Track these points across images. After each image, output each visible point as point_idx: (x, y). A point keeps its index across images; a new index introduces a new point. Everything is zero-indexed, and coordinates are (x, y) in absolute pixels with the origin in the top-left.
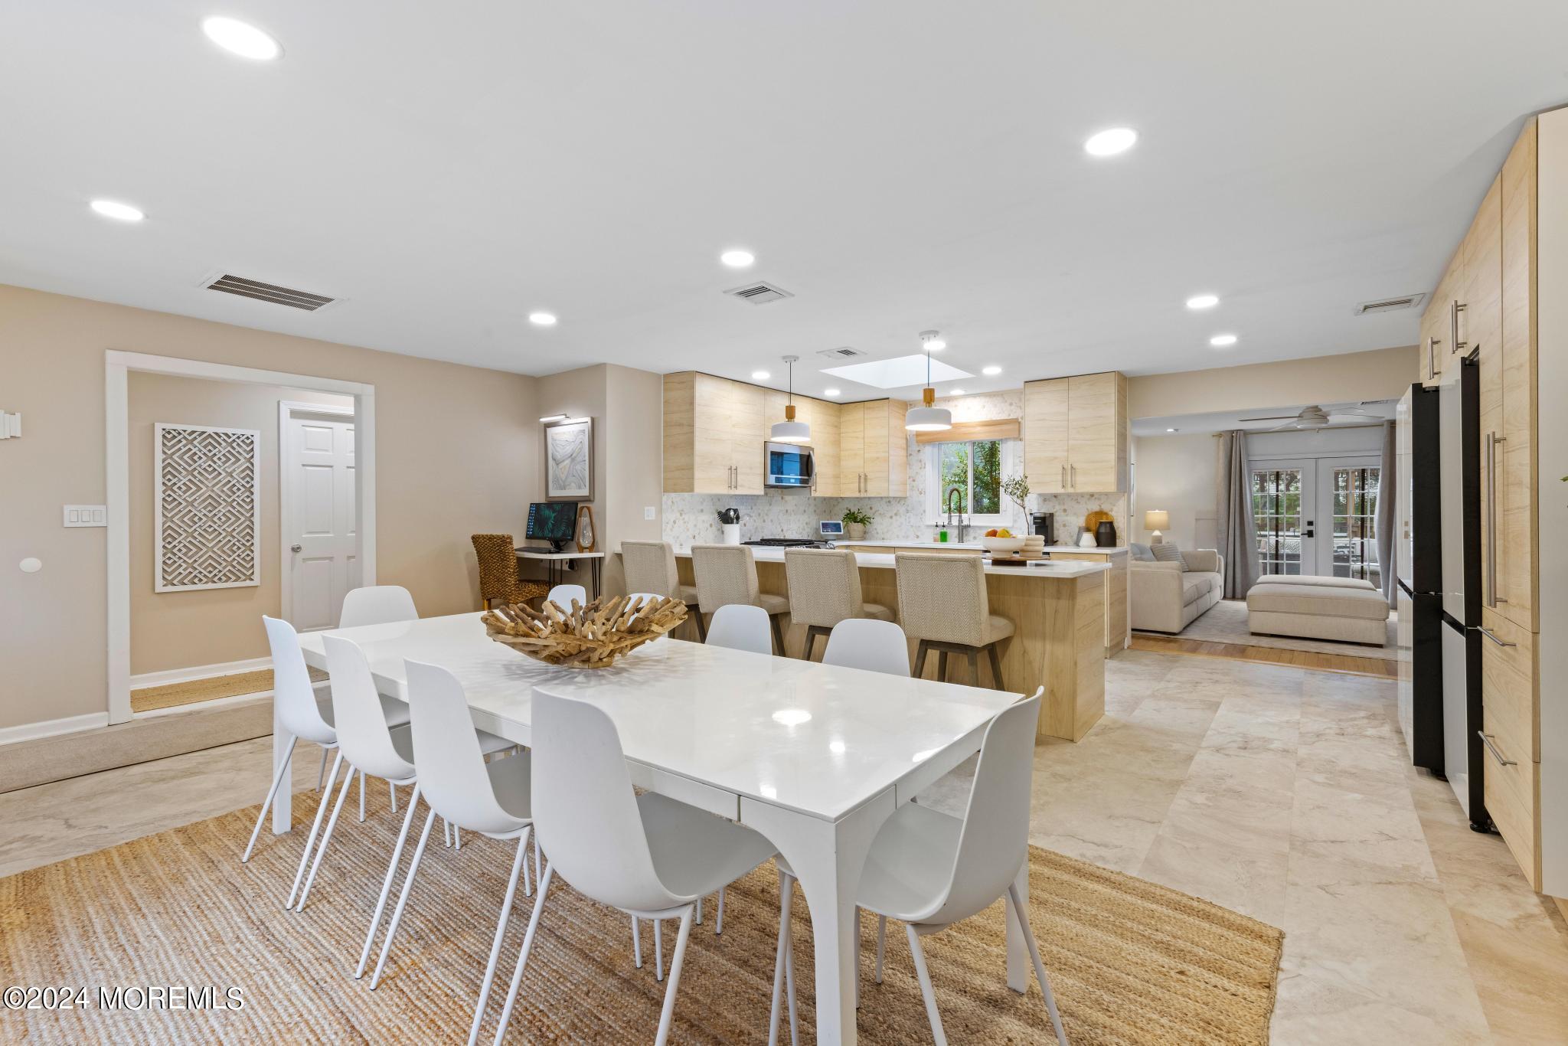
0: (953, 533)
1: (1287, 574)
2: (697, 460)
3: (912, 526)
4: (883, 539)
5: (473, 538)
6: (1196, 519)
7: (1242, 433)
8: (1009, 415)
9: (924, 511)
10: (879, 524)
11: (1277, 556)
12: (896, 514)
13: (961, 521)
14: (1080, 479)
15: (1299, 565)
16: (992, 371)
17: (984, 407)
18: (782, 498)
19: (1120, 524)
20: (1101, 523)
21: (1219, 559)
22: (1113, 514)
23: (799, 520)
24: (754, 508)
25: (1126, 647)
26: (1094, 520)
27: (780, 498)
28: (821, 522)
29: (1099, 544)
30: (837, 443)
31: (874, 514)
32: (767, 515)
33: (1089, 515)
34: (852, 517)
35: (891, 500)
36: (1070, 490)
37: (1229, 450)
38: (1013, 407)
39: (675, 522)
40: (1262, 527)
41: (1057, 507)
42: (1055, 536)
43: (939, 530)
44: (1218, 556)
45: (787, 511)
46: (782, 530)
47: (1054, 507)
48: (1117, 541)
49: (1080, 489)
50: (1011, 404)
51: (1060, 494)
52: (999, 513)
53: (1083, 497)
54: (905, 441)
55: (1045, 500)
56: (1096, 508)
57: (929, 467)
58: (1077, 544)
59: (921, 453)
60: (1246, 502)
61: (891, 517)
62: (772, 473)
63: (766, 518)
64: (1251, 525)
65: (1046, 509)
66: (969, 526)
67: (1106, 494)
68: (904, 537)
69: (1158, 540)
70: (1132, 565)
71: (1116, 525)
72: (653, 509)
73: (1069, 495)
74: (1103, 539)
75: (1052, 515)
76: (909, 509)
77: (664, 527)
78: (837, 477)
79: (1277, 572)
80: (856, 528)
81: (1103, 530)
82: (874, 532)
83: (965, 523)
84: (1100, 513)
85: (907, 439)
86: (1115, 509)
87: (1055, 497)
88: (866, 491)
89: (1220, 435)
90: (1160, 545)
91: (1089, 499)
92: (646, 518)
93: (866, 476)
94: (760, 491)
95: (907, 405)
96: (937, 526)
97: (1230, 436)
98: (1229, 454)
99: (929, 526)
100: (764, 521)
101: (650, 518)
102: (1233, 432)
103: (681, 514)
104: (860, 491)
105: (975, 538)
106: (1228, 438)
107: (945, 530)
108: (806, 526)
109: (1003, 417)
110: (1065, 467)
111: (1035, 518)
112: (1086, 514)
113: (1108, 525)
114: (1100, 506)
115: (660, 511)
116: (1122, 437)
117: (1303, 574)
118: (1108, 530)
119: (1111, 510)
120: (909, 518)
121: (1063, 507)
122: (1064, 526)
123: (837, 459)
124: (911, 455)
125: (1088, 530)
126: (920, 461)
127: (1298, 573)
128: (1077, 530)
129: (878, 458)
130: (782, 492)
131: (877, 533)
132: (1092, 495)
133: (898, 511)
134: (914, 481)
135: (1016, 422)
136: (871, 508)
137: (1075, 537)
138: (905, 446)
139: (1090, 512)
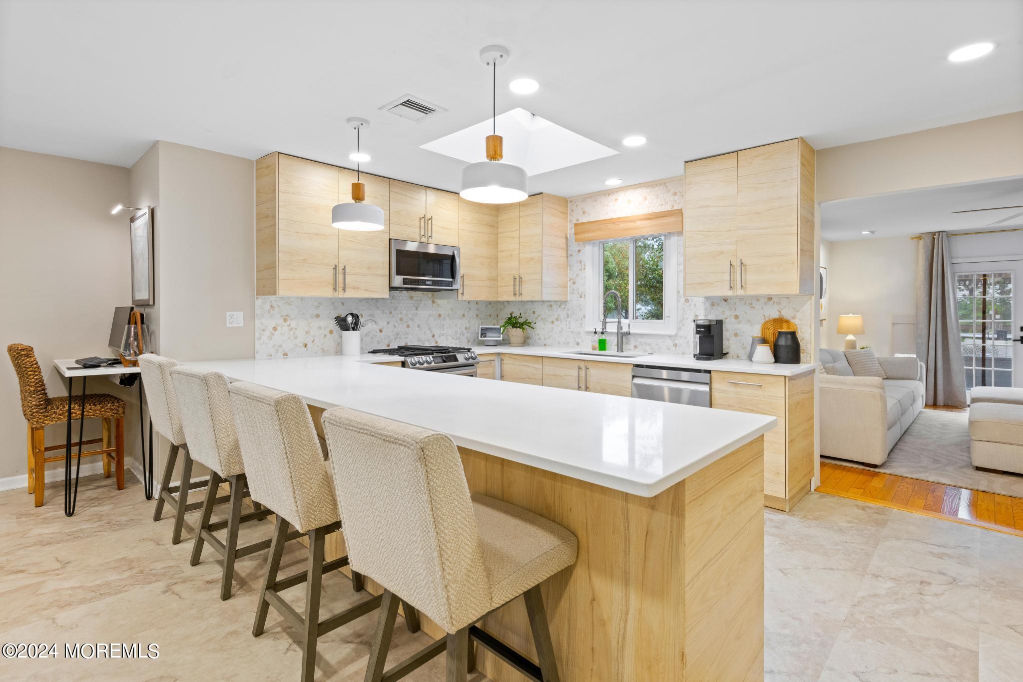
0: (612, 341)
1: (996, 385)
2: (281, 257)
3: (572, 332)
4: (545, 345)
5: (10, 349)
6: (893, 324)
7: (944, 234)
8: (673, 206)
9: (584, 317)
10: (541, 329)
11: (984, 361)
12: (557, 319)
13: (620, 327)
14: (751, 277)
15: (1010, 372)
16: (634, 141)
17: (646, 199)
18: (433, 302)
19: (805, 336)
20: (780, 333)
21: (921, 366)
22: (796, 321)
23: (456, 325)
24: (394, 312)
25: (812, 490)
26: (772, 328)
27: (430, 302)
28: (481, 327)
29: (777, 360)
30: (494, 243)
31: (536, 319)
32: (412, 319)
33: (766, 322)
34: (513, 322)
35: (552, 303)
36: (740, 292)
37: (930, 252)
38: (676, 198)
39: (275, 329)
40: (967, 329)
41: (728, 313)
42: (724, 347)
43: (597, 337)
44: (919, 363)
45: (440, 316)
46: (433, 336)
47: (723, 313)
48: (802, 355)
49: (751, 291)
50: (675, 194)
51: (732, 297)
52: (662, 319)
53: (758, 300)
54: (564, 240)
55: (713, 305)
56: (776, 315)
57: (589, 268)
58: (750, 357)
59: (581, 254)
60: (950, 304)
61: (553, 322)
62: (398, 273)
63: (410, 323)
64: (954, 326)
65: (713, 316)
66: (629, 334)
67: (788, 297)
68: (564, 343)
69: (852, 345)
70: (822, 380)
71: (799, 336)
72: (240, 315)
73: (741, 298)
74: (783, 353)
75: (720, 323)
76: (570, 313)
77: (257, 334)
78: (494, 279)
79: (984, 384)
80: (514, 333)
81: (782, 342)
82: (537, 337)
83: (625, 330)
84: (780, 321)
85: (567, 238)
86: (799, 315)
87: (725, 300)
88: (521, 294)
89: (920, 237)
90: (854, 351)
91: (765, 303)
92: (228, 325)
93: (520, 278)
94: (385, 294)
95: (567, 202)
96: (595, 333)
97: (931, 238)
98: (929, 258)
99: (587, 332)
100: (408, 326)
101: (235, 325)
102: (934, 233)
103: (285, 320)
104: (515, 294)
105: (636, 347)
106: (928, 240)
107: (603, 337)
108: (465, 331)
109: (668, 208)
110: (734, 263)
111: (698, 326)
112: (763, 321)
113: (789, 336)
114: (780, 312)
115: (251, 316)
116: (807, 223)
117: (1015, 387)
118: (789, 343)
119: (794, 317)
120: (570, 323)
121: (734, 314)
122: (736, 335)
123: (494, 261)
124: (571, 255)
125: (764, 341)
126: (581, 262)
127: (1008, 384)
128: (750, 341)
129: (532, 259)
130: (433, 295)
131: (540, 339)
132: (770, 299)
133: (559, 315)
134: (574, 283)
135: (680, 213)
136: (534, 313)
137: (748, 349)
138: (564, 246)
139: (767, 319)
